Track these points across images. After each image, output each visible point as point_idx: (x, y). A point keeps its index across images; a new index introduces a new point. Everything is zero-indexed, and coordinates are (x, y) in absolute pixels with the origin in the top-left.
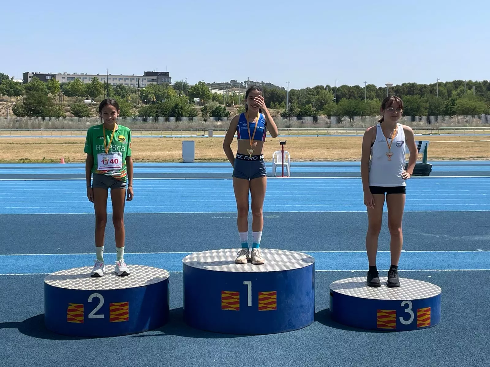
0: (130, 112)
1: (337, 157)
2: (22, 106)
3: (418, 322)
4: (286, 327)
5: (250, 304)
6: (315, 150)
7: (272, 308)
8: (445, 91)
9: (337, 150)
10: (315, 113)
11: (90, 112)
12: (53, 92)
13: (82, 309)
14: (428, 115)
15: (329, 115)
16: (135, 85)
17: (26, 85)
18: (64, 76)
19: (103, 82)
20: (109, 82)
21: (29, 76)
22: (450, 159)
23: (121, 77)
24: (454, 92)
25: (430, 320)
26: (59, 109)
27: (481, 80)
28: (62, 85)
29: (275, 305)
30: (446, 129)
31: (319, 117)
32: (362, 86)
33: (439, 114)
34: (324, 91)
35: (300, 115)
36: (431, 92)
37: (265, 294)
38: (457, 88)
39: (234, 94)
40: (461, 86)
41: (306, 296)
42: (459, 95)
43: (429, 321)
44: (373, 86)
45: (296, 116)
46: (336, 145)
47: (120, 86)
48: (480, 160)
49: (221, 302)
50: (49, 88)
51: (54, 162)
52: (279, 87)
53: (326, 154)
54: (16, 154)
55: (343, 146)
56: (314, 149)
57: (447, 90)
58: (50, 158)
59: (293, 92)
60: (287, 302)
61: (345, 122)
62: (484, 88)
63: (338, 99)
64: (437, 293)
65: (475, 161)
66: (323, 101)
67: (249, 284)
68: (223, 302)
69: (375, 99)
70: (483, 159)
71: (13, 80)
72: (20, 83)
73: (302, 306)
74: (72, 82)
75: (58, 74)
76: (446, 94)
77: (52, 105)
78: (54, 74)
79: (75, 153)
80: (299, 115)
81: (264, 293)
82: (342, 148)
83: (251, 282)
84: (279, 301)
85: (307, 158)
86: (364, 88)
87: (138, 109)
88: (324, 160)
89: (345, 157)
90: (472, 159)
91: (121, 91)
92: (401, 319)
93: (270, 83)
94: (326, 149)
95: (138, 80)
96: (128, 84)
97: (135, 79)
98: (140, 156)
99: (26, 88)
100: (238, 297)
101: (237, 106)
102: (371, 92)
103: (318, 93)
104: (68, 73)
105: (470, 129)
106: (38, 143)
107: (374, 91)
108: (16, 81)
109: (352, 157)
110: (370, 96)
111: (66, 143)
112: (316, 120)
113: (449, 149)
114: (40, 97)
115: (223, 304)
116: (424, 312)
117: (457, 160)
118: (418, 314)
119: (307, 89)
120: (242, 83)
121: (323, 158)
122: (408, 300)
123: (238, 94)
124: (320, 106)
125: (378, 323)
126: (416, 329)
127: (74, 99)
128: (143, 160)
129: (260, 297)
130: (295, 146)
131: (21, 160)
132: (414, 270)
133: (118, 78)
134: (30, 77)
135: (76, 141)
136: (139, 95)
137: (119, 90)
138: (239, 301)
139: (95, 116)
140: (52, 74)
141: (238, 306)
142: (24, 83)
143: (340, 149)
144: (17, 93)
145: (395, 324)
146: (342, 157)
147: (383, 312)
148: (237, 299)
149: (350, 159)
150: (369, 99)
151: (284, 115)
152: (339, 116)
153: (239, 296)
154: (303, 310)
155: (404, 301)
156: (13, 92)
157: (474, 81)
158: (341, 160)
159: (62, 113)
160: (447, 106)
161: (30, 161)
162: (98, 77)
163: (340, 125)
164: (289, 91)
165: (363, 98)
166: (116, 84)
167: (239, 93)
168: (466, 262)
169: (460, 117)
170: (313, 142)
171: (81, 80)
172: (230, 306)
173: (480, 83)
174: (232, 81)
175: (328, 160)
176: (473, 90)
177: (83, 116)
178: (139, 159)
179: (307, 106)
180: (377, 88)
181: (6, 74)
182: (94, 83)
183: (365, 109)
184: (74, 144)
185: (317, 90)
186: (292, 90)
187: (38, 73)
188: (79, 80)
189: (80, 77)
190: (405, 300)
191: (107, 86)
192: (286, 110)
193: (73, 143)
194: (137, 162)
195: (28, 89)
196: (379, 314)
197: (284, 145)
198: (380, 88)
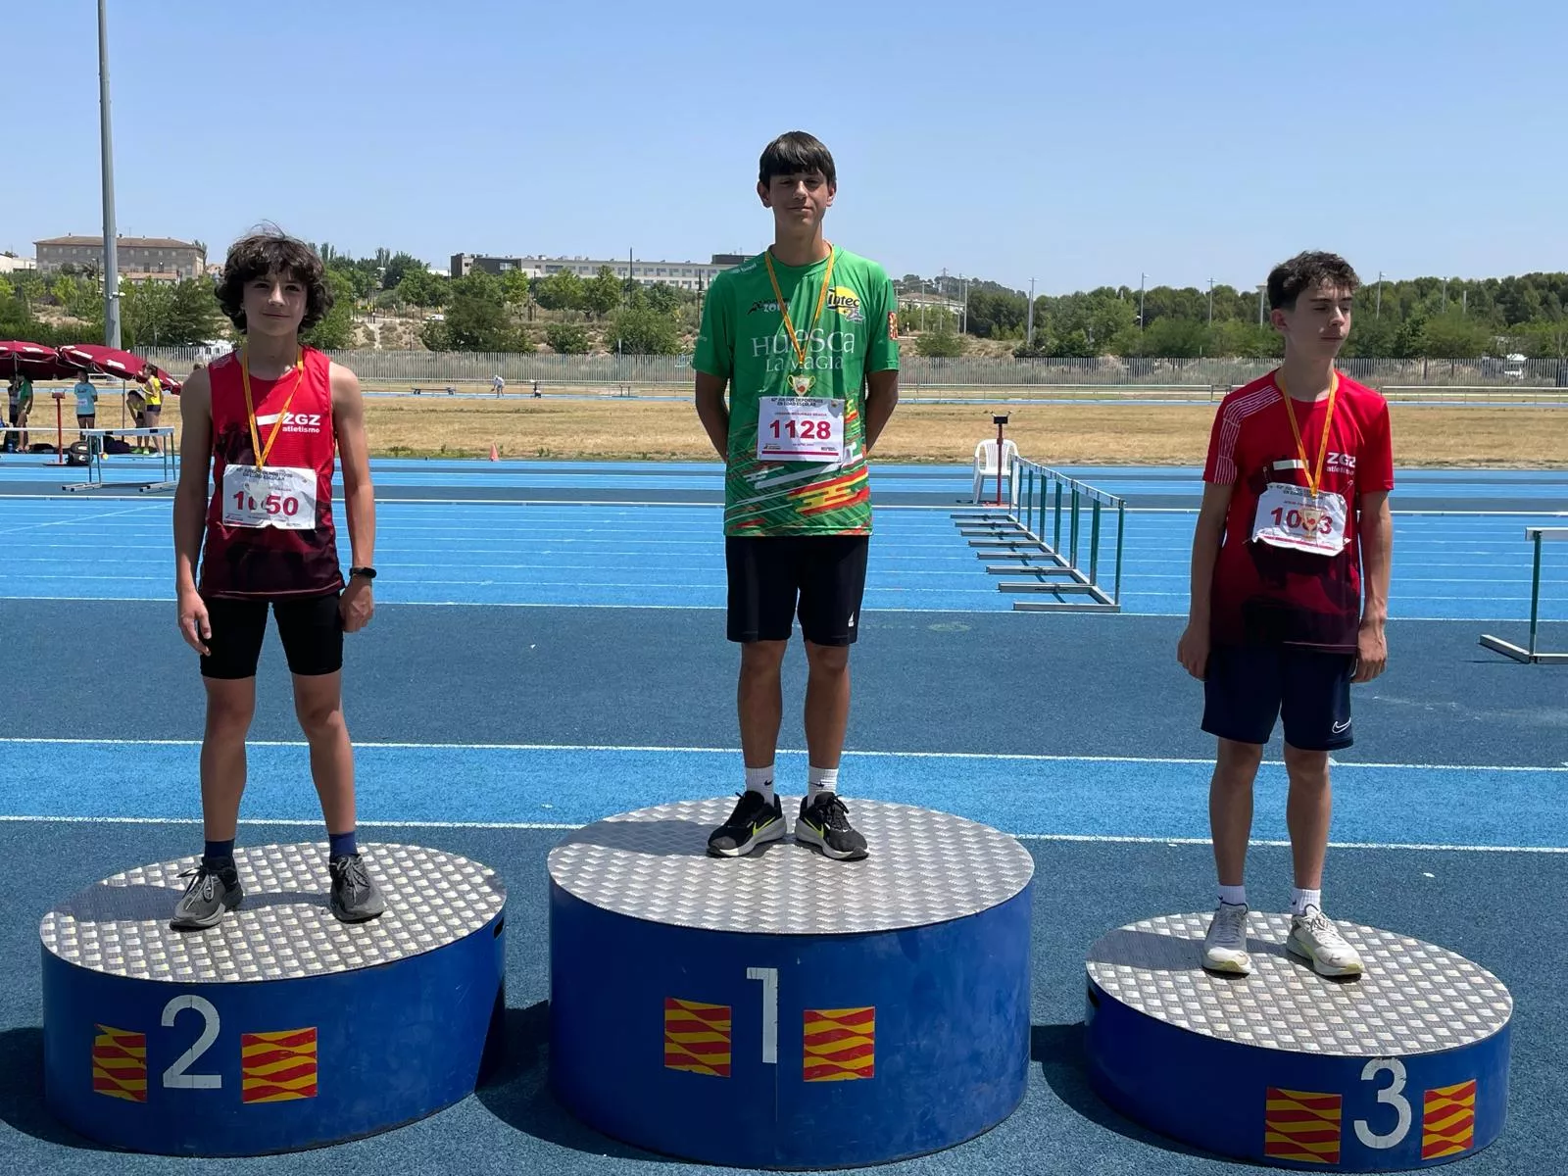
0: (678, 343)
1: (1138, 456)
2: (443, 328)
3: (1427, 1141)
4: (909, 1139)
5: (770, 1054)
6: (1088, 436)
7: (856, 1071)
8: (1395, 303)
9: (1140, 437)
10: (1091, 349)
11: (589, 343)
12: (512, 300)
13: (141, 1052)
14: (1357, 357)
15: (1125, 355)
16: (693, 284)
17: (458, 281)
18: (538, 264)
19: (622, 278)
20: (634, 278)
21: (464, 261)
22: (1419, 464)
23: (661, 268)
24: (1417, 306)
25: (1472, 1127)
26: (522, 336)
27: (1481, 277)
28: (534, 282)
29: (869, 1060)
30: (1400, 390)
31: (1101, 358)
32: (1204, 288)
33: (1383, 357)
34: (1113, 302)
35: (1058, 354)
36: (1363, 306)
37: (828, 1020)
38: (1423, 295)
39: (910, 306)
40: (1435, 291)
41: (994, 1018)
42: (1428, 310)
43: (1469, 1132)
44: (1229, 289)
45: (1048, 357)
46: (1139, 424)
47: (659, 287)
48: (1495, 467)
49: (664, 1039)
50: (506, 290)
51: (467, 456)
52: (1012, 291)
53: (1113, 446)
54: (390, 436)
55: (1153, 426)
56: (1083, 433)
57: (1402, 300)
58: (458, 447)
59: (1043, 303)
60: (918, 1045)
61: (1160, 371)
62: (1487, 297)
63: (1148, 318)
64: (1499, 1015)
65: (1482, 472)
66: (1111, 323)
67: (768, 977)
68: (673, 1042)
69: (1232, 320)
70: (1501, 464)
71: (429, 271)
72: (446, 278)
73: (975, 1058)
74: (555, 275)
75: (526, 260)
76: (1399, 309)
77: (505, 325)
78: (519, 257)
79: (525, 434)
80: (1055, 355)
81: (824, 1013)
82: (1152, 431)
83: (774, 971)
84: (882, 1045)
85: (1065, 457)
86: (1208, 294)
87: (696, 338)
88: (1106, 462)
89: (1159, 455)
90: (1473, 464)
91: (662, 298)
92: (1361, 1128)
93: (993, 282)
94: (1113, 435)
95: (699, 273)
96: (677, 282)
97: (693, 272)
98: (670, 444)
99: (456, 288)
100: (725, 1025)
101: (916, 332)
102: (1224, 304)
103: (1101, 304)
104: (549, 257)
105: (1455, 391)
106: (456, 411)
107: (1231, 301)
108: (433, 272)
109: (1175, 455)
110: (1220, 312)
111: (518, 411)
112: (1095, 367)
113: (1413, 438)
114: (481, 307)
115: (669, 1048)
116: (1449, 1102)
117: (1437, 467)
118: (1429, 1108)
119: (1077, 294)
120: (930, 281)
121: (1105, 458)
122: (1390, 1058)
123: (919, 305)
124: (1106, 335)
125: (1270, 1137)
126: (1419, 1165)
127: (559, 313)
128: (674, 454)
129: (810, 1029)
130: (1040, 425)
131: (393, 450)
132: (1375, 846)
133: (655, 268)
134: (467, 265)
135: (543, 408)
136: (701, 306)
137: (658, 294)
138: (729, 1041)
139: (602, 351)
140: (514, 257)
141: (725, 1059)
142: (452, 277)
143: (1147, 436)
144: (436, 300)
145: (1334, 1147)
146: (1153, 455)
147: (1292, 1099)
148: (724, 1033)
149: (1169, 461)
150: (1217, 320)
151: (1021, 354)
152: (1145, 356)
153: (729, 1022)
154: (980, 1071)
155: (1373, 1061)
156: (427, 297)
157: (1465, 280)
158: (1149, 463)
159: (527, 344)
160: (1400, 336)
161: (412, 454)
162: (611, 266)
163: (1147, 378)
164: (1035, 300)
165: (1204, 318)
166: (652, 281)
167: (923, 304)
168: (1538, 815)
169: (1432, 363)
170: (1084, 415)
171: (575, 273)
172: (696, 1056)
173: (1479, 284)
174: (908, 278)
175: (1115, 463)
176: (1464, 300)
177: (571, 352)
178: (664, 453)
179: (1075, 335)
180: (1237, 296)
181: (415, 257)
182: (602, 278)
183: (1209, 341)
184: (534, 414)
185: (1098, 299)
186: (1043, 297)
187: (484, 256)
188: (569, 272)
189: (572, 265)
190: (1379, 1058)
191: (630, 286)
192: (1025, 343)
193: (532, 411)
194: (658, 461)
195: (461, 292)
196: (1272, 1105)
197: (1004, 425)
198: (1245, 295)
